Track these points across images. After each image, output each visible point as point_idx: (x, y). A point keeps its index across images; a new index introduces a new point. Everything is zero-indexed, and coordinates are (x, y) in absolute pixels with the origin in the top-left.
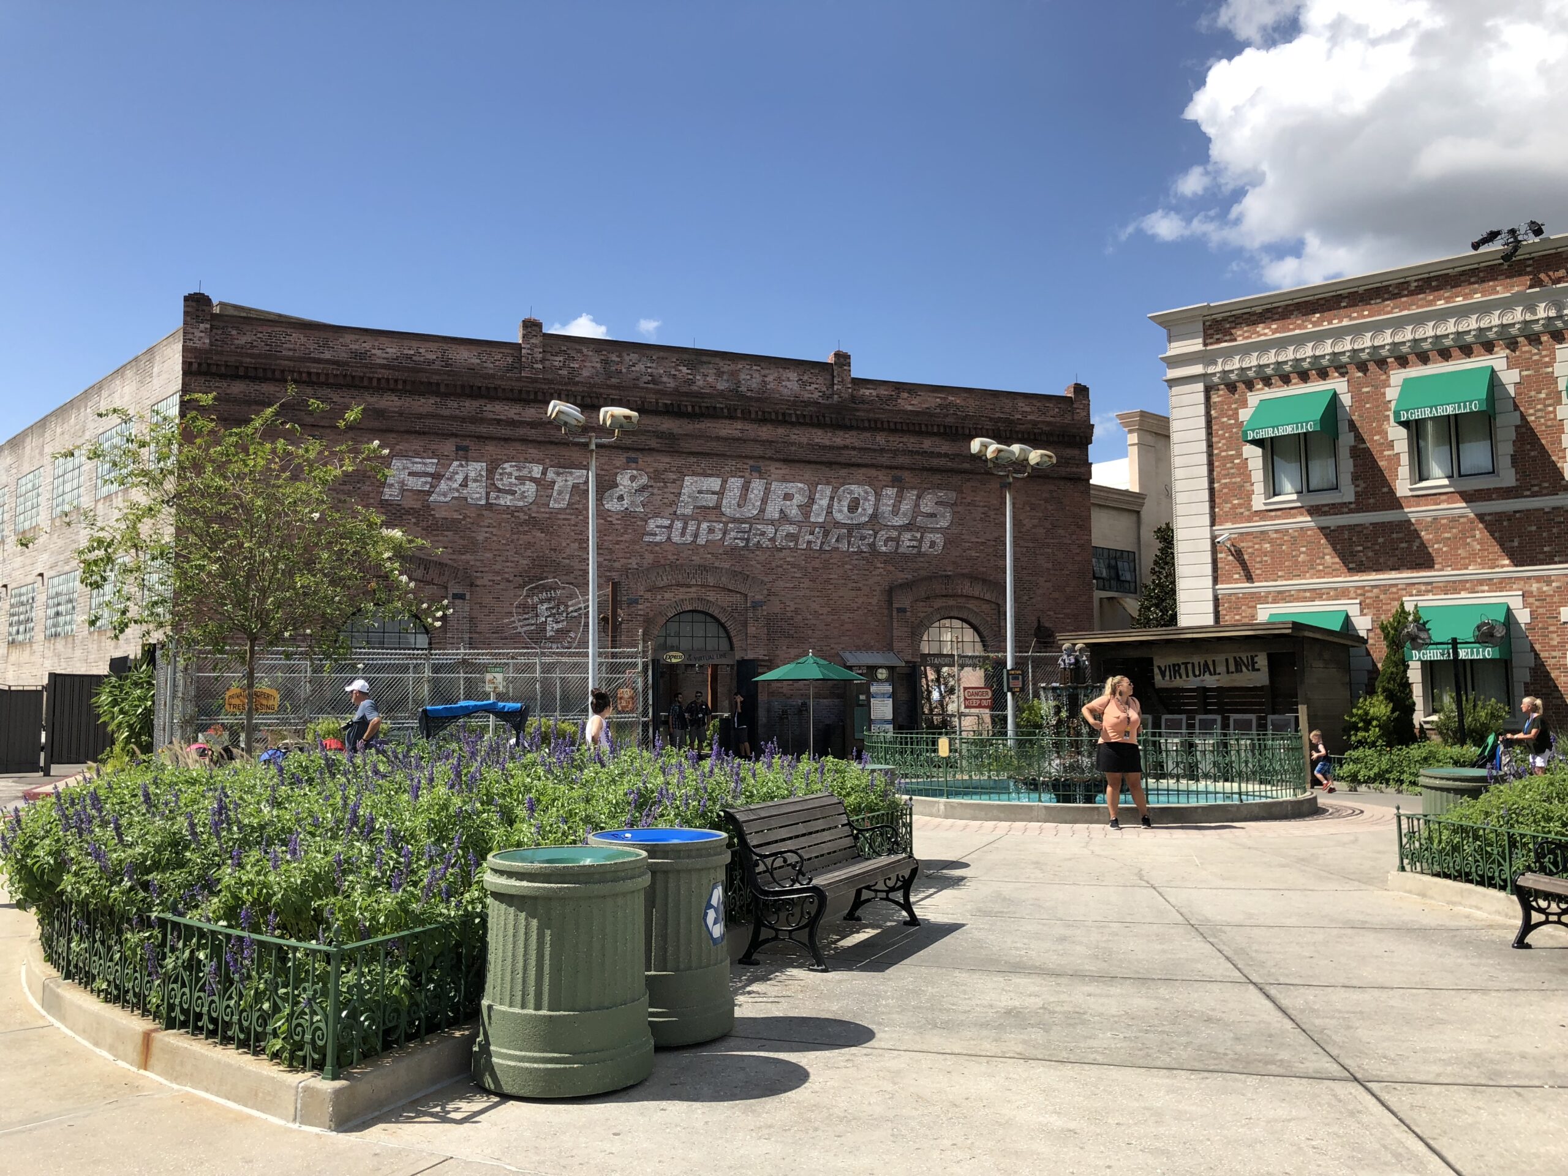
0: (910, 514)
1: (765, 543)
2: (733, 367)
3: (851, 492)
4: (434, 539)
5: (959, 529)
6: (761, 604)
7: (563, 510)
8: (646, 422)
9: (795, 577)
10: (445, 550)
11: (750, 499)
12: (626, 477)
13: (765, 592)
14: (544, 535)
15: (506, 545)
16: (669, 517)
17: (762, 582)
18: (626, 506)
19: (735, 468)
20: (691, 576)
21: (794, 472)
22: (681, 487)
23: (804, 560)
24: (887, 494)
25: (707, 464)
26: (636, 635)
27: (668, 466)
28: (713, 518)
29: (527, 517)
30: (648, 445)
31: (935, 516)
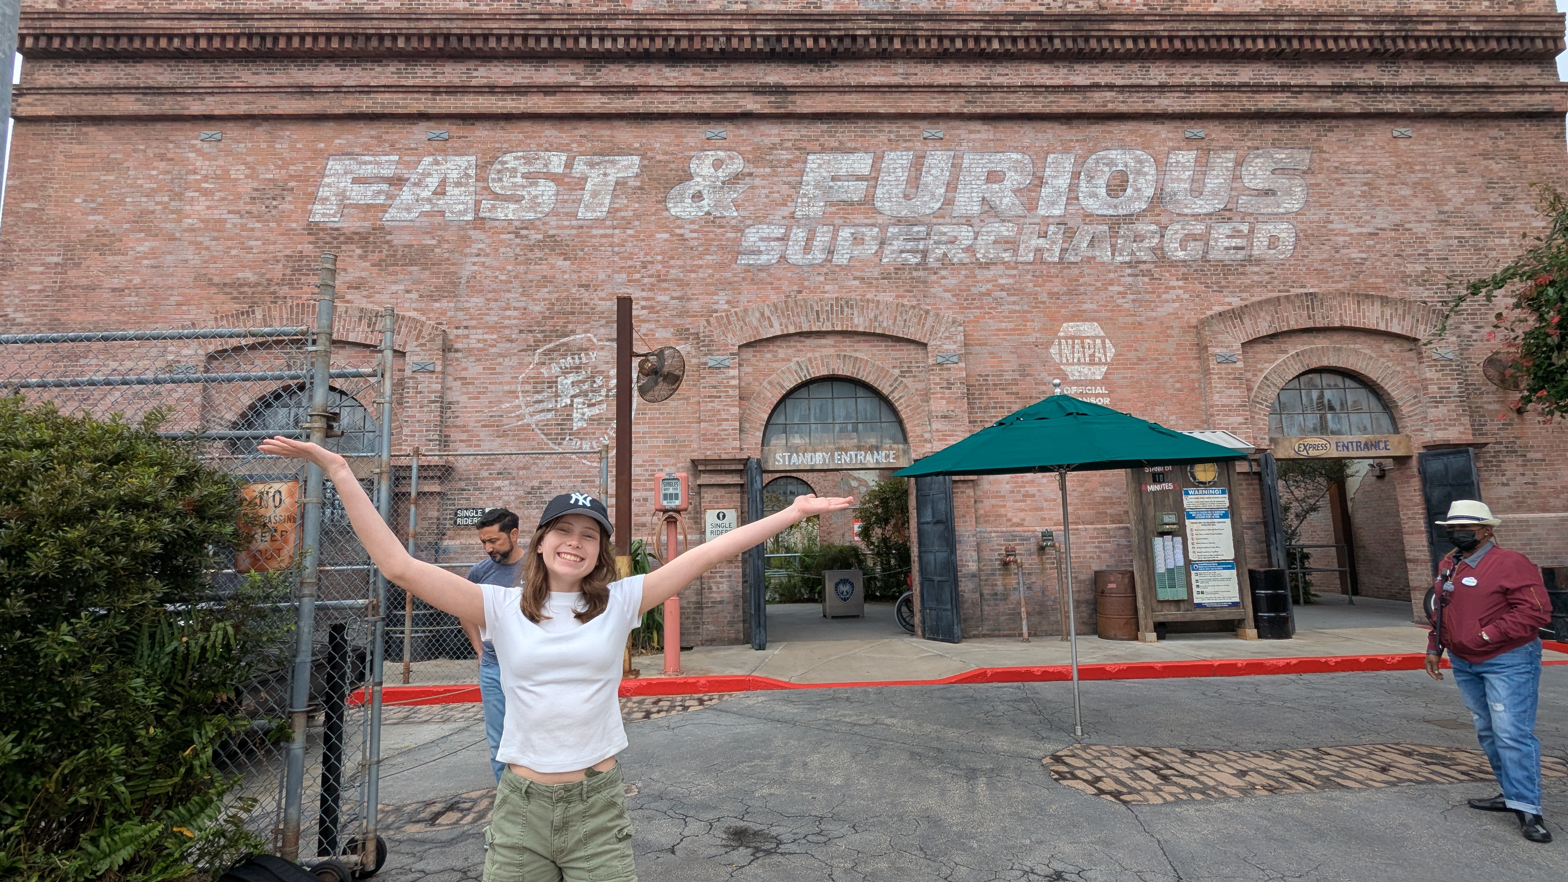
0: (1224, 195)
1: (958, 255)
3: (1111, 163)
4: (390, 278)
5: (1322, 213)
6: (955, 359)
7: (599, 222)
8: (740, 74)
9: (1015, 312)
10: (407, 295)
11: (926, 185)
12: (707, 162)
13: (960, 338)
14: (568, 263)
15: (506, 282)
16: (783, 222)
17: (954, 322)
18: (706, 209)
19: (897, 136)
20: (823, 316)
21: (1002, 136)
22: (802, 173)
23: (1031, 281)
24: (1178, 162)
25: (845, 133)
26: (727, 420)
27: (777, 140)
28: (860, 219)
29: (540, 237)
30: (740, 106)
31: (1274, 194)
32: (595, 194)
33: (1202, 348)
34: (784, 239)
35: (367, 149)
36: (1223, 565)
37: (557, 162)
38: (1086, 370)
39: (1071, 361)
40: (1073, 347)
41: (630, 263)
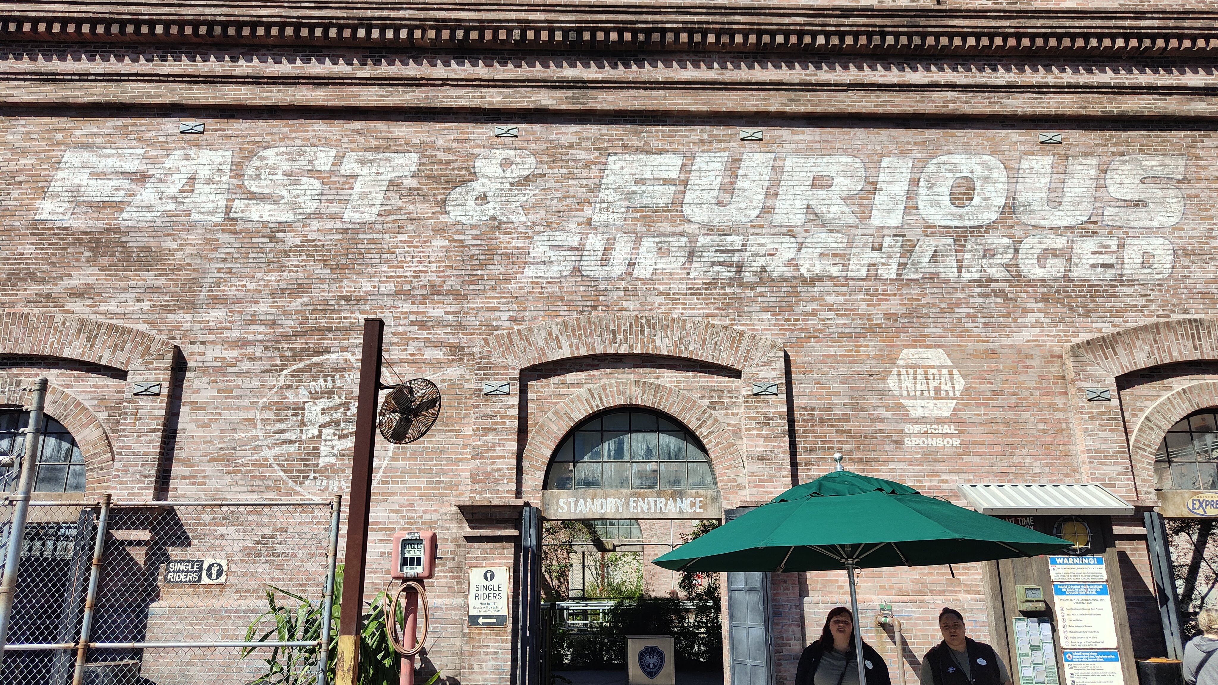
0: (1087, 205)
1: (778, 269)
3: (954, 169)
4: (120, 285)
5: (1203, 228)
6: (774, 390)
7: (367, 226)
8: (536, 67)
9: (846, 335)
10: (138, 305)
11: (743, 190)
12: (494, 161)
14: (327, 271)
15: (254, 291)
16: (578, 229)
17: (773, 346)
18: (491, 213)
19: (710, 136)
20: (620, 337)
21: (830, 139)
22: (601, 175)
23: (864, 300)
24: (1031, 169)
25: (651, 133)
26: (502, 457)
27: (575, 139)
28: (666, 227)
29: (298, 241)
30: (534, 102)
31: (1145, 204)
32: (365, 195)
33: (1068, 382)
34: (578, 248)
35: (110, 141)
36: (1105, 654)
37: (324, 159)
38: (931, 404)
39: (912, 394)
40: (915, 378)
41: (400, 272)
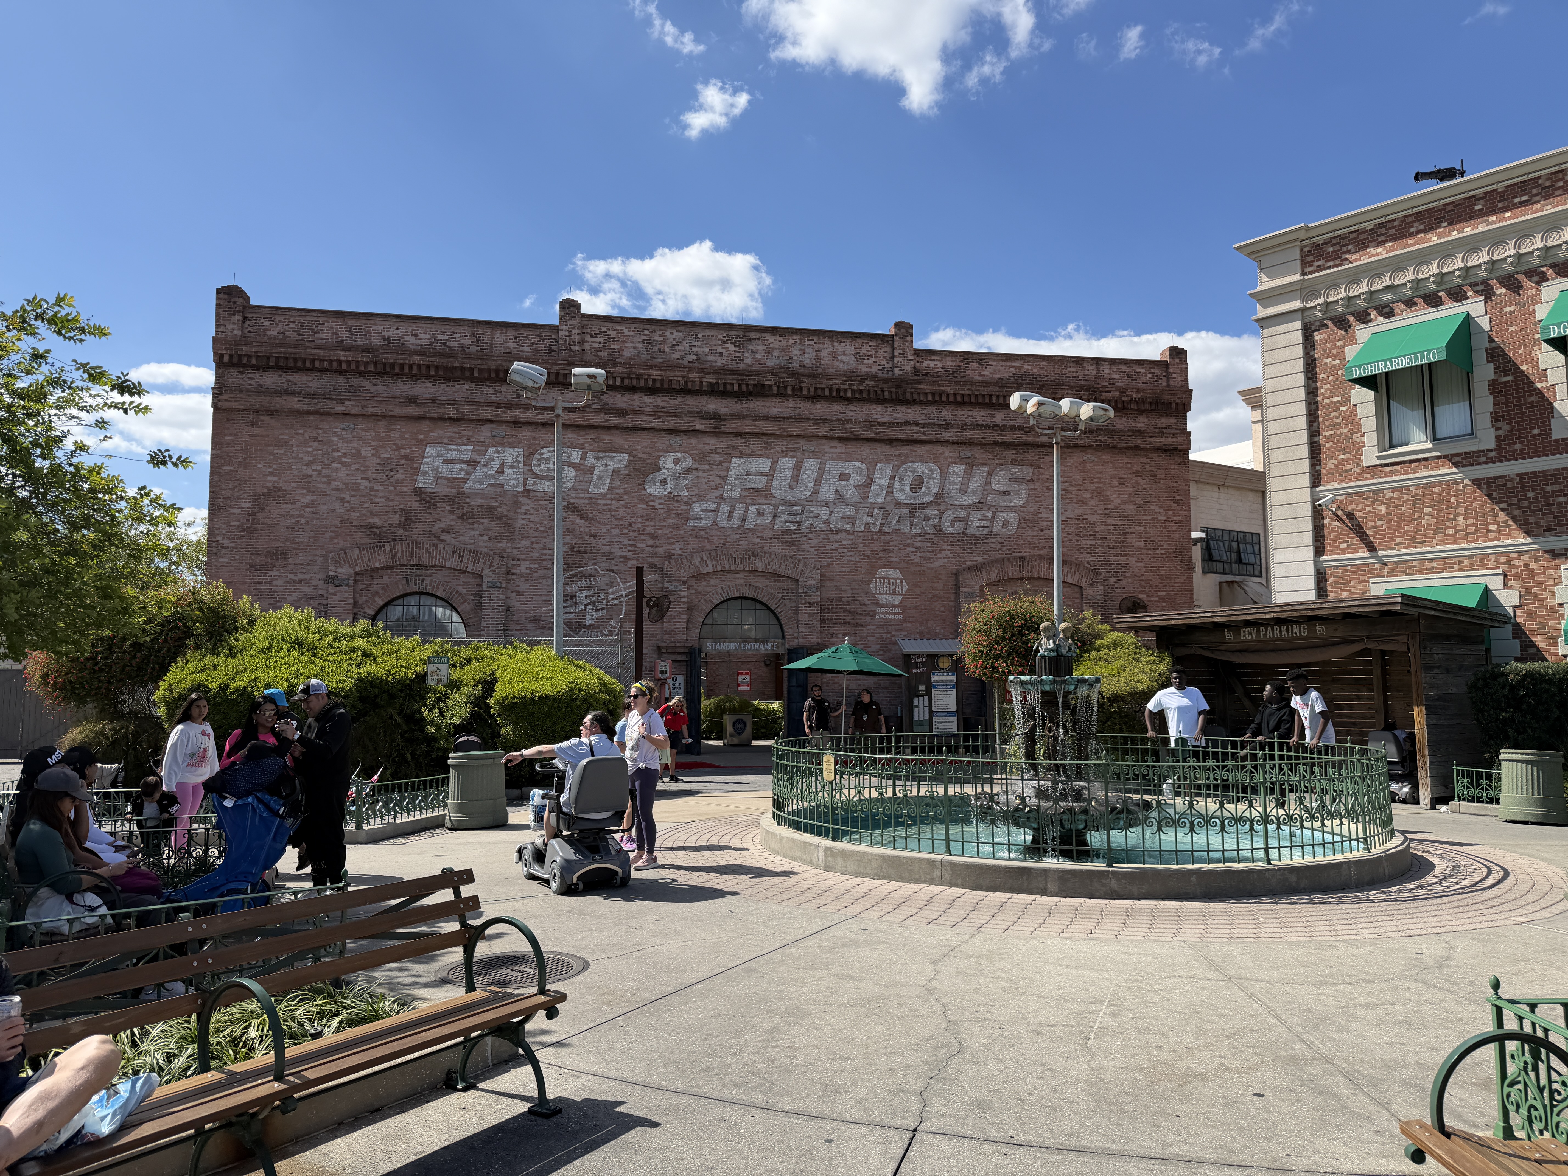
0: (979, 493)
1: (819, 525)
2: (784, 343)
3: (914, 471)
4: (469, 526)
5: (1036, 507)
6: (814, 590)
7: (603, 496)
8: (692, 402)
9: (851, 561)
10: (481, 538)
11: (803, 480)
12: (669, 460)
13: (818, 577)
16: (715, 500)
17: (815, 567)
18: (669, 490)
19: (786, 449)
20: (738, 561)
21: (850, 451)
22: (728, 469)
23: (861, 543)
24: (954, 472)
25: (755, 445)
26: (679, 622)
27: (713, 448)
28: (762, 500)
30: (692, 426)
31: (1009, 494)
32: (600, 478)
33: (957, 587)
34: (716, 511)
35: (452, 441)
36: (951, 714)
37: (576, 456)
38: (890, 597)
39: (882, 592)
40: (884, 584)
41: (621, 522)
